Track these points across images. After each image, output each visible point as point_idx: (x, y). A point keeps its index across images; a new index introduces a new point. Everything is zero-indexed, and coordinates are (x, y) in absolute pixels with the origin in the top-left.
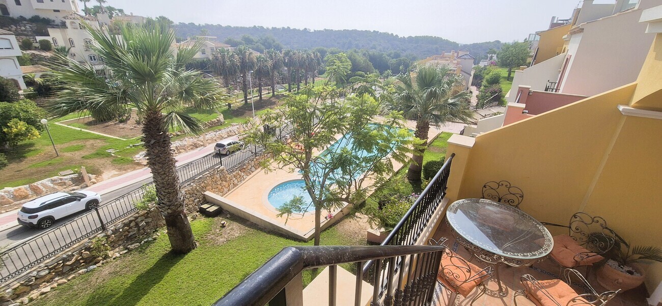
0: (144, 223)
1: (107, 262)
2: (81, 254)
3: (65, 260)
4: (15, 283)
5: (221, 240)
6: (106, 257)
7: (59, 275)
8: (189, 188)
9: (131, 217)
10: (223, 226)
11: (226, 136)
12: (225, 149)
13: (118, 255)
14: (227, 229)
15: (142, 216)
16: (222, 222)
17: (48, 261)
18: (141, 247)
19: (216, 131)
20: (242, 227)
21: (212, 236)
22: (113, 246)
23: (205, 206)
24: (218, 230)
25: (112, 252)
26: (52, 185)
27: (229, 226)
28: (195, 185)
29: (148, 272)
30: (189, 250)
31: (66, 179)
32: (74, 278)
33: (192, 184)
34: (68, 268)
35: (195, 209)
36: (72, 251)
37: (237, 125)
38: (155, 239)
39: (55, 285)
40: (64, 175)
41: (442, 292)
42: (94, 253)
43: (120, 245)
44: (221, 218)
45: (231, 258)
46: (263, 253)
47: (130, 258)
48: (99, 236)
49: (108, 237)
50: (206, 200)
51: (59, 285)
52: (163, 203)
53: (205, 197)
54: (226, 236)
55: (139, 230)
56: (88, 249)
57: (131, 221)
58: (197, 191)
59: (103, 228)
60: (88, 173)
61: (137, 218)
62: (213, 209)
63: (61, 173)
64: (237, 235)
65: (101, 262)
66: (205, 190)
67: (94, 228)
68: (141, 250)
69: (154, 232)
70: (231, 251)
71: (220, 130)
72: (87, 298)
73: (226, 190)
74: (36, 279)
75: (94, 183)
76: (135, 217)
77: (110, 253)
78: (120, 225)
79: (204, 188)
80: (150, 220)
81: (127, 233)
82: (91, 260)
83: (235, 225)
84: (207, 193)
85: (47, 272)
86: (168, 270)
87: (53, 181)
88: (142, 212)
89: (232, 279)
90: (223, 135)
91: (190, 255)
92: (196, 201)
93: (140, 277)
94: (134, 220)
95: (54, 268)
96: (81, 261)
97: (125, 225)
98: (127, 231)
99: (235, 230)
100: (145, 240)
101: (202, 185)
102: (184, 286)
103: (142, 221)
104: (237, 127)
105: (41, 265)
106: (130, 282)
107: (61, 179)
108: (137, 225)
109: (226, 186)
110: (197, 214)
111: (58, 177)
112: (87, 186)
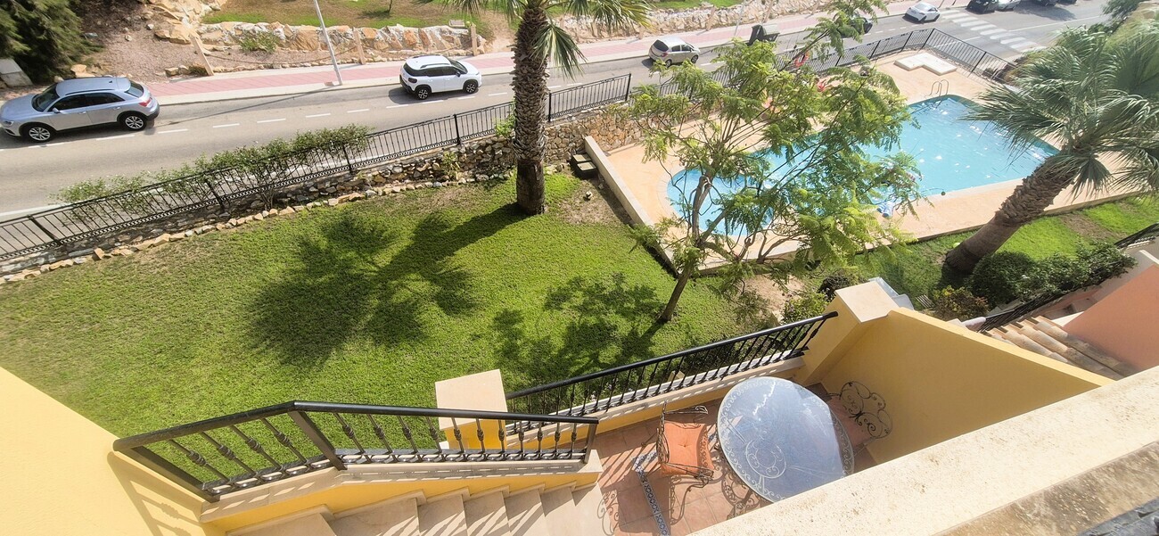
0: (500, 152)
1: (452, 185)
2: (432, 164)
3: (417, 165)
4: (375, 169)
5: (576, 216)
6: (452, 178)
7: (410, 179)
8: (568, 124)
9: (487, 139)
10: (587, 198)
11: (682, 27)
12: (665, 54)
13: (464, 181)
14: (590, 205)
15: (501, 142)
16: (588, 193)
17: (404, 158)
18: (489, 181)
19: (669, 13)
20: (610, 211)
21: (568, 206)
22: (463, 168)
23: (579, 158)
24: (578, 201)
25: (460, 174)
26: (440, 37)
27: (594, 201)
28: (576, 122)
29: (484, 217)
30: (533, 213)
31: (455, 34)
32: (420, 188)
33: (574, 118)
34: (419, 174)
35: (566, 156)
36: (425, 157)
37: (709, 8)
38: (506, 179)
39: (404, 188)
40: (455, 28)
41: (651, 461)
42: (444, 168)
43: (470, 169)
44: (590, 185)
45: (573, 248)
46: (613, 262)
47: (473, 190)
48: (452, 149)
49: (460, 154)
50: (584, 149)
51: (407, 189)
52: (518, 144)
53: (584, 143)
54: (584, 214)
55: (493, 159)
56: (439, 161)
57: (487, 145)
58: (577, 131)
59: (458, 141)
60: (479, 33)
61: (494, 142)
62: (586, 167)
63: (452, 21)
64: (597, 220)
65: (447, 182)
66: (587, 133)
67: (449, 138)
68: (489, 185)
69: (508, 168)
70: (578, 239)
71: (677, 11)
72: (424, 217)
73: (618, 142)
74: (391, 173)
75: (482, 53)
76: (493, 141)
77: (458, 175)
78: (475, 145)
79: (587, 131)
80: (508, 151)
81: (480, 157)
82: (439, 176)
83: (603, 204)
84: (590, 140)
85: (401, 170)
86: (503, 227)
87: (442, 32)
88: (502, 137)
89: (560, 276)
90: (678, 23)
91: (532, 220)
92: (571, 145)
93: (475, 219)
94: (491, 145)
95: (407, 168)
96: (431, 172)
97: (481, 147)
98: (481, 154)
99: (599, 210)
100: (496, 175)
101: (587, 124)
102: (511, 254)
103: (500, 148)
104: (709, 12)
105: (398, 160)
106: (464, 220)
107: (450, 32)
108: (493, 151)
109: (621, 137)
110: (565, 165)
111: (447, 27)
112: (473, 55)
